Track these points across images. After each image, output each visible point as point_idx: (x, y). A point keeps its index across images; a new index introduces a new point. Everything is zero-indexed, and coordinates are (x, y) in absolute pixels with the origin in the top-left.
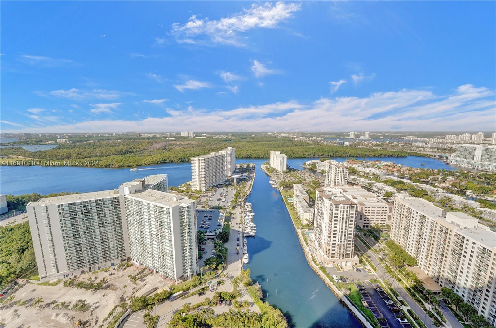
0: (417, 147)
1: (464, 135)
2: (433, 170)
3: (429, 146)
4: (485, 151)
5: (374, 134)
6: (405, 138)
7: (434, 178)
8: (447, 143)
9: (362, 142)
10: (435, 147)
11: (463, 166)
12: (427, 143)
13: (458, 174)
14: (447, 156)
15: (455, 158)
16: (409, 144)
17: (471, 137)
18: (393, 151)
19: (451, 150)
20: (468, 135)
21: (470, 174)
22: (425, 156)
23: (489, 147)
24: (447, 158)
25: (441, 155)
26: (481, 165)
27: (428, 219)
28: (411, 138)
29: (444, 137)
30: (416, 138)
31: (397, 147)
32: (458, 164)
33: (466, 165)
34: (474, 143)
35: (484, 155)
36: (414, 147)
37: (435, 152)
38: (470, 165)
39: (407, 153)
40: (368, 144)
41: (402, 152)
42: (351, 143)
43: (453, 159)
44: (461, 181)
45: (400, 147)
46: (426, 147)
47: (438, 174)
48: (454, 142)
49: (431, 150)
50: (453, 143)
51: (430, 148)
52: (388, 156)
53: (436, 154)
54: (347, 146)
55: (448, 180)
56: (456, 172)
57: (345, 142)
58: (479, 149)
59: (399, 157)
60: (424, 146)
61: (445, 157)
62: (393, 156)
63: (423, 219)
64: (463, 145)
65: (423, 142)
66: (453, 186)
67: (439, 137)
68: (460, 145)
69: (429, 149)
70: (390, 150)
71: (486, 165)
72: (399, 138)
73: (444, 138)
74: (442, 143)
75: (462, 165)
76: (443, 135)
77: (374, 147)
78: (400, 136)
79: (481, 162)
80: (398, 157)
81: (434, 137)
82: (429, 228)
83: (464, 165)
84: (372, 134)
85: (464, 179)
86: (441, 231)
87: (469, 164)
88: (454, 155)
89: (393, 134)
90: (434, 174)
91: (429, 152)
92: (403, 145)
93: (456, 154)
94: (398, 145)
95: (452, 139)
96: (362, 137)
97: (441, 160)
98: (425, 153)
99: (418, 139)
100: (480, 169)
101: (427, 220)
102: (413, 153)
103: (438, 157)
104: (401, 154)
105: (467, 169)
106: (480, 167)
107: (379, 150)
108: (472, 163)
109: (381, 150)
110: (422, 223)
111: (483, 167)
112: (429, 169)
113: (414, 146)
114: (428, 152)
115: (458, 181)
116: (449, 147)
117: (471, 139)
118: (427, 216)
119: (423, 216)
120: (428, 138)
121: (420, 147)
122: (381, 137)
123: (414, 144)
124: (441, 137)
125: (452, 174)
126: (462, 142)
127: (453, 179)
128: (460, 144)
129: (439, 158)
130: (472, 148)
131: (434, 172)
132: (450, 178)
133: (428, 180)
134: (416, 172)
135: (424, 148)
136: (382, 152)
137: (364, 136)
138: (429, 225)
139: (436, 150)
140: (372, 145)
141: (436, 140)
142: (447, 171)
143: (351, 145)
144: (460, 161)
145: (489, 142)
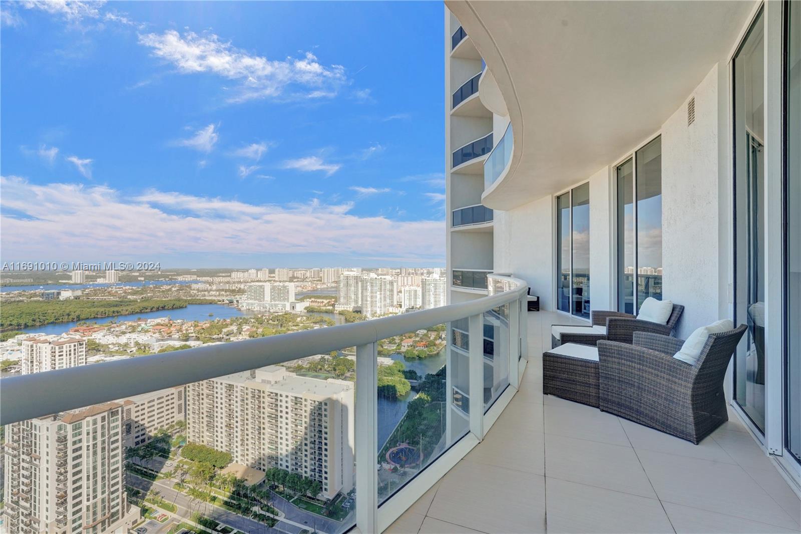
0: (198, 290)
1: (250, 271)
2: (225, 320)
3: (214, 287)
4: (273, 289)
5: (125, 273)
6: (180, 278)
7: (228, 331)
8: (234, 283)
9: (104, 289)
10: (221, 288)
11: (255, 310)
12: (211, 284)
13: (252, 320)
14: (237, 299)
15: (246, 301)
16: (187, 286)
17: (257, 274)
18: (164, 299)
19: (241, 291)
20: (253, 271)
21: (264, 318)
22: (211, 303)
23: (275, 284)
24: (237, 301)
25: (230, 299)
26: (272, 305)
27: (237, 387)
28: (188, 278)
29: (229, 274)
30: (194, 277)
31: (170, 293)
32: (250, 308)
33: (258, 308)
34: (261, 281)
35: (273, 294)
36: (195, 292)
37: (223, 295)
38: (262, 308)
39: (186, 301)
40: (116, 292)
41: (179, 300)
42: (79, 293)
43: (245, 303)
44: (257, 328)
45: (174, 293)
46: (211, 290)
47: (231, 325)
48: (242, 281)
49: (218, 293)
50: (240, 282)
51: (217, 290)
52: (158, 309)
53: (225, 298)
54: (67, 301)
55: (244, 330)
56: (251, 318)
57: (62, 292)
58: (268, 287)
59: (175, 308)
60: (208, 288)
61: (235, 301)
62: (166, 308)
63: (230, 390)
64: (252, 284)
65: (205, 282)
66: (250, 337)
67: (224, 275)
68: (248, 284)
69: (215, 292)
70: (159, 298)
71: (276, 305)
72: (171, 279)
73: (230, 276)
74: (228, 283)
75: (254, 308)
76: (229, 272)
77: (129, 297)
78: (171, 275)
79: (271, 302)
80: (173, 308)
81: (218, 275)
82: (239, 400)
83: (257, 309)
84: (121, 274)
85: (259, 326)
86: (253, 397)
87: (260, 306)
88: (244, 297)
89: (159, 273)
90: (226, 326)
91: (215, 296)
92: (178, 290)
93: (246, 296)
94: (170, 290)
95: (238, 277)
96: (100, 281)
97: (231, 305)
98: (210, 298)
99: (198, 278)
100: (272, 311)
101: (235, 389)
102: (195, 299)
103: (228, 302)
104: (178, 304)
105: (260, 312)
106: (271, 309)
107: (139, 301)
108: (263, 304)
109: (143, 301)
110: (230, 395)
111: (274, 308)
112: (220, 320)
113: (194, 290)
114: (212, 296)
115: (255, 329)
116: (237, 288)
117: (257, 276)
118: (235, 384)
119: (229, 385)
120: (210, 277)
121: (202, 291)
122: (139, 279)
123: (194, 286)
124: (226, 274)
125: (246, 322)
126: (250, 281)
127: (249, 327)
128: (248, 282)
129: (228, 304)
130: (261, 287)
131: (227, 323)
132: (246, 327)
133: (221, 336)
134: (204, 327)
135: (209, 291)
136: (145, 304)
137: (105, 277)
138: (238, 395)
139: (224, 293)
140: (125, 292)
141: (221, 279)
142: (241, 318)
143: (77, 298)
144: (252, 304)
145: (273, 279)
